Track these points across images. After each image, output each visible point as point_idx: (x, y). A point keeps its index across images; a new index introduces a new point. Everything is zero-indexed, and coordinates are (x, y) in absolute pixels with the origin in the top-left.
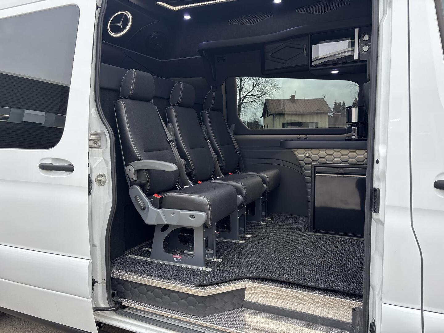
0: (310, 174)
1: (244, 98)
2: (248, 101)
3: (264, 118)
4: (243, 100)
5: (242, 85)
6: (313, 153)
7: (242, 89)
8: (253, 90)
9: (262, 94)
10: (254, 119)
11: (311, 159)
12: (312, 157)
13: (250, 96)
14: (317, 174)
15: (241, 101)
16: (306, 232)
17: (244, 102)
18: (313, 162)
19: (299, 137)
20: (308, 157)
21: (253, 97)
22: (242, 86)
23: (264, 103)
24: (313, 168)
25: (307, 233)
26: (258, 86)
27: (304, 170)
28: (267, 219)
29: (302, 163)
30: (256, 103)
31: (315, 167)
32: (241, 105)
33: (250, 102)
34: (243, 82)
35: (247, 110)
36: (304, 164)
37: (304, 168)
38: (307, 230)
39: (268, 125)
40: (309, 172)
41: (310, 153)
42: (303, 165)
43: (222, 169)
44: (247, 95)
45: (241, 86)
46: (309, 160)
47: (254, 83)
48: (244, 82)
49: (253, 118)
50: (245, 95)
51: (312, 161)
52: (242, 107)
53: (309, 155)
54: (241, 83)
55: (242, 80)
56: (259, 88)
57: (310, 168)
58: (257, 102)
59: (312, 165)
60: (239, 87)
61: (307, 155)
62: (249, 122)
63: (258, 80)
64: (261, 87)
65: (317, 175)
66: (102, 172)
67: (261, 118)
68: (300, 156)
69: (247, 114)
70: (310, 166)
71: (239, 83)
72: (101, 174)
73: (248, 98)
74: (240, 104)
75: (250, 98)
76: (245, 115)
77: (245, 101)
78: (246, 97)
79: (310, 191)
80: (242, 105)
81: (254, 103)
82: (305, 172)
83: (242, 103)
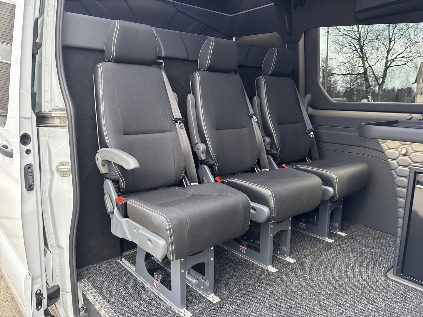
0: (406, 184)
1: (393, 60)
2: (397, 65)
3: (418, 84)
4: (391, 63)
5: (391, 46)
6: (415, 150)
7: (391, 50)
8: (405, 52)
9: (416, 56)
10: (406, 85)
11: (410, 158)
12: (411, 156)
13: (400, 59)
14: (418, 186)
15: (388, 65)
16: (388, 274)
17: (391, 65)
18: (412, 164)
19: (408, 118)
20: (404, 155)
21: (405, 60)
22: (391, 48)
23: (419, 66)
24: (412, 175)
25: (390, 275)
26: (412, 47)
27: (396, 176)
28: (339, 233)
29: (394, 164)
30: (407, 67)
31: (416, 173)
32: (387, 70)
33: (399, 65)
34: (392, 43)
35: (395, 75)
36: (397, 165)
37: (396, 172)
38: (391, 271)
39: (421, 92)
40: (403, 180)
41: (410, 148)
42: (394, 168)
43: (276, 157)
44: (396, 58)
45: (389, 47)
46: (407, 160)
47: (406, 44)
48: (394, 43)
49: (405, 83)
50: (393, 58)
51: (411, 162)
52: (388, 71)
53: (407, 152)
54: (390, 44)
55: (392, 40)
56: (413, 48)
57: (407, 174)
58: (409, 65)
59: (410, 169)
60: (388, 48)
61: (404, 152)
62: (399, 88)
63: (413, 39)
64: (416, 47)
65: (417, 188)
66: (65, 159)
67: (413, 84)
68: (391, 152)
69: (394, 79)
70: (407, 171)
71: (388, 44)
72: (63, 162)
73: (397, 61)
74: (386, 68)
75: (401, 60)
76: (391, 81)
77: (393, 64)
78: (395, 59)
79: (403, 212)
80: (389, 69)
81: (404, 67)
82: (396, 180)
83: (389, 67)
